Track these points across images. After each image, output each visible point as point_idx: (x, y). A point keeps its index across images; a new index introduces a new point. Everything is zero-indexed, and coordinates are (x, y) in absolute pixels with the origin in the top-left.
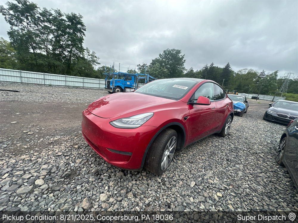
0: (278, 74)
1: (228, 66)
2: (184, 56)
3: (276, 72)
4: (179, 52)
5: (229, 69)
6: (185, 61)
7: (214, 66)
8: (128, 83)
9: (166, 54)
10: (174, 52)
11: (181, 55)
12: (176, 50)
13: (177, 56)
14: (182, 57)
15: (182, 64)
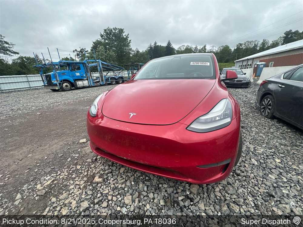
0: (206, 48)
1: (169, 44)
2: (128, 35)
3: (205, 46)
4: (121, 31)
5: (171, 46)
6: (130, 41)
7: (157, 44)
8: (78, 74)
9: (107, 34)
10: (116, 31)
11: (126, 35)
12: (118, 29)
13: (120, 36)
14: (127, 36)
15: (128, 45)
